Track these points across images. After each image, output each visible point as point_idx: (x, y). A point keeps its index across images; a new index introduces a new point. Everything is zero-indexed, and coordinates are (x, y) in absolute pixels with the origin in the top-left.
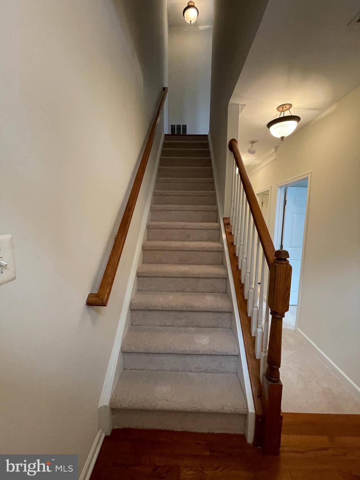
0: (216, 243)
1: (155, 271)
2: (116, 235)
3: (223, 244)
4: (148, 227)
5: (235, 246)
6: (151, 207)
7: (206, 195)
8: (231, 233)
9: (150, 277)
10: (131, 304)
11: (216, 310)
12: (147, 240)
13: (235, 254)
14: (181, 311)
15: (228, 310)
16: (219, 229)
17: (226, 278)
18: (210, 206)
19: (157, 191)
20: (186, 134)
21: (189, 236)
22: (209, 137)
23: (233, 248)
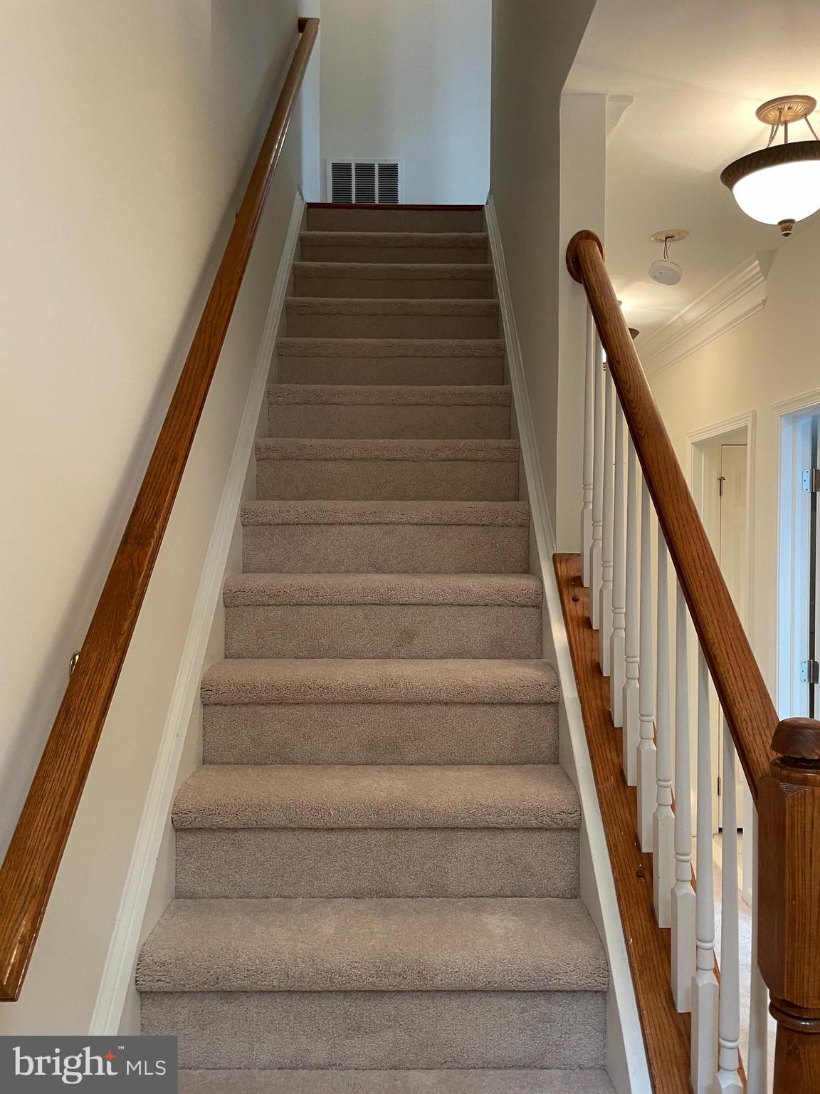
0: (527, 666)
1: (256, 801)
2: (80, 650)
3: (554, 668)
4: (232, 601)
5: (608, 678)
6: (244, 513)
7: (481, 455)
8: (587, 623)
9: (235, 830)
10: (142, 964)
11: (532, 986)
12: (226, 657)
13: (608, 718)
14: (376, 992)
15: (584, 983)
16: (539, 605)
17: (576, 829)
18: (499, 506)
19: (271, 442)
20: (396, 199)
21: (408, 636)
22: (490, 217)
23: (601, 687)
